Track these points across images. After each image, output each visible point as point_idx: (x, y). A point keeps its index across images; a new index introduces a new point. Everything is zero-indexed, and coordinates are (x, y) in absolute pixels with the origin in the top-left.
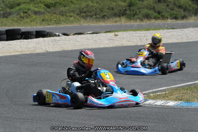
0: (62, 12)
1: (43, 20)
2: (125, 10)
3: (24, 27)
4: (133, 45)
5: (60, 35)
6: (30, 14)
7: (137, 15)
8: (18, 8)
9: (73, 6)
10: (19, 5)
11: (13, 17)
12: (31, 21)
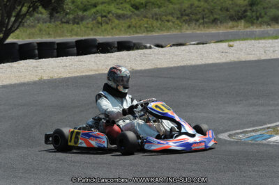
0: (156, 14)
1: (129, 27)
2: (245, 11)
3: (102, 37)
4: (254, 59)
5: (152, 46)
6: (111, 18)
7: (262, 17)
8: (94, 10)
9: (171, 6)
10: (95, 6)
11: (88, 24)
12: (112, 29)
